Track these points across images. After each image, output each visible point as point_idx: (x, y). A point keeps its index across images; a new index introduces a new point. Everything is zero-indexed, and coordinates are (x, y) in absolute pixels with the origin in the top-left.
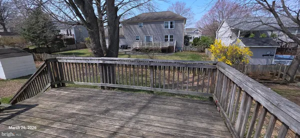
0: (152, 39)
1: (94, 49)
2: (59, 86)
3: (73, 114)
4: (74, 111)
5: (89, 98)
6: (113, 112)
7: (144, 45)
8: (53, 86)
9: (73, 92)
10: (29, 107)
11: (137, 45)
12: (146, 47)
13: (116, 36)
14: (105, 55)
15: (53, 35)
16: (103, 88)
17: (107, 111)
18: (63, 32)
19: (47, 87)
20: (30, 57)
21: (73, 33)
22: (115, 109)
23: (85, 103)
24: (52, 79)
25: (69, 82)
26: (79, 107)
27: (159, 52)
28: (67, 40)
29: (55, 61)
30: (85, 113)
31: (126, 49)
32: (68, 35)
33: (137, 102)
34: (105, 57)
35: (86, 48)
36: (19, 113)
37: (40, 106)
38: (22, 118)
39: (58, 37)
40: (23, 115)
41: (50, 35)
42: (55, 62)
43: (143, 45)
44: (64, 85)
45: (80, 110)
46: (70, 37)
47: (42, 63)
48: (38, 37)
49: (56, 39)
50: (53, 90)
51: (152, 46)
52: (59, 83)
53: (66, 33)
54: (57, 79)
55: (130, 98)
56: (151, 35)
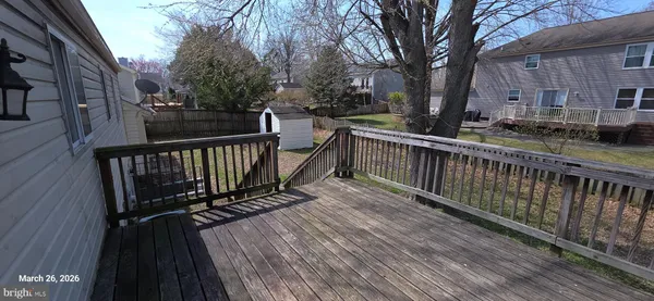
0: (563, 99)
1: (409, 116)
2: (345, 176)
3: (363, 231)
4: (366, 228)
5: (391, 213)
6: (440, 259)
7: (534, 113)
8: (337, 174)
9: (365, 192)
10: (308, 198)
11: (510, 114)
12: (538, 119)
13: (463, 89)
14: (427, 130)
15: (342, 88)
16: (419, 199)
17: (427, 252)
18: (357, 82)
19: (329, 173)
20: (309, 122)
21: (371, 83)
22: (444, 254)
23: (385, 220)
24: (338, 161)
25: (360, 172)
26: (374, 223)
27: (590, 139)
28: (361, 95)
29: (348, 131)
30: (383, 238)
31: (477, 120)
32: (363, 86)
33: (503, 259)
34: (428, 134)
35: (387, 111)
36: (296, 202)
37: (320, 200)
38: (299, 211)
39: (348, 91)
40: (300, 207)
41: (339, 87)
42: (347, 134)
43: (530, 112)
44: (351, 176)
45: (377, 230)
46: (365, 90)
47: (331, 134)
48: (323, 90)
49: (345, 94)
50: (337, 179)
51: (562, 120)
52: (346, 172)
53: (360, 84)
54: (344, 163)
55: (485, 242)
56: (562, 86)
